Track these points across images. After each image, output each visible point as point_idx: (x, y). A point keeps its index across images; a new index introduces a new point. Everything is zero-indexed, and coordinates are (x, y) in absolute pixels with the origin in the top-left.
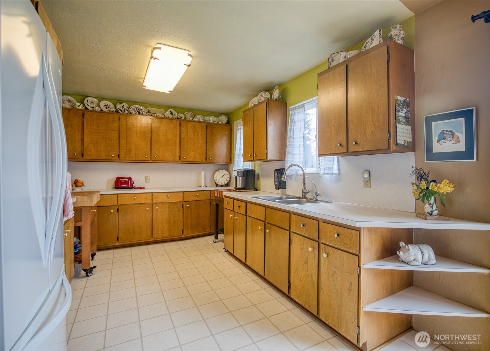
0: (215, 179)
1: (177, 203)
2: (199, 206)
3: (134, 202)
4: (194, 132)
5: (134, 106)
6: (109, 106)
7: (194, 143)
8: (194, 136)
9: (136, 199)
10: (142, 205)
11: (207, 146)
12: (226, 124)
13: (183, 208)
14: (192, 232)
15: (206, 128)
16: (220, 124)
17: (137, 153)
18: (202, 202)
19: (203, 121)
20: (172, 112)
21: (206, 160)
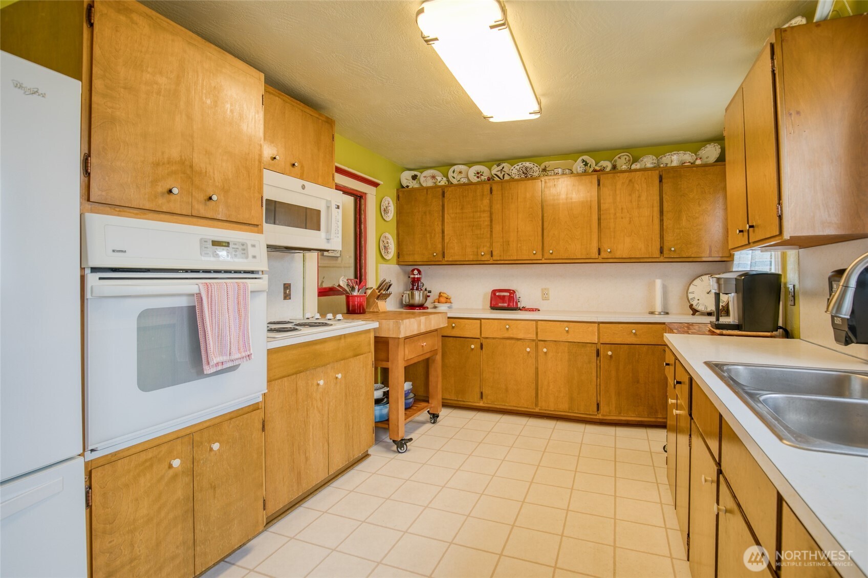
0: (690, 296)
1: (585, 344)
2: (637, 356)
3: (507, 335)
4: (630, 195)
5: (518, 165)
6: (483, 173)
7: (630, 218)
8: (631, 202)
9: (510, 330)
10: (519, 342)
11: (662, 221)
12: (716, 162)
13: (599, 358)
14: (620, 413)
15: (661, 181)
16: (698, 166)
17: (520, 247)
18: (645, 348)
19: (654, 167)
20: (586, 162)
21: (662, 252)
